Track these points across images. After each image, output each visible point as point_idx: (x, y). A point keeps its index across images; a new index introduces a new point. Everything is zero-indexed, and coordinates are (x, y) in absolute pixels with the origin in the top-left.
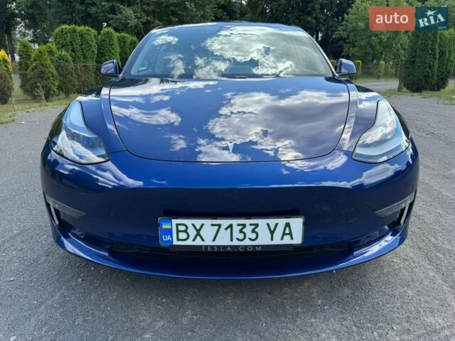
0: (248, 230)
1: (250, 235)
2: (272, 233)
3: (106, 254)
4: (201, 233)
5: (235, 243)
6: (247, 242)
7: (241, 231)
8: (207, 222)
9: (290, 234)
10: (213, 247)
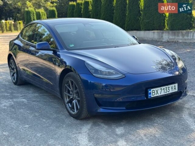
0: (167, 89)
1: (168, 90)
2: (172, 89)
3: (125, 108)
4: (158, 92)
5: (165, 93)
6: (167, 93)
7: (166, 90)
8: (159, 88)
9: (175, 89)
10: (160, 96)
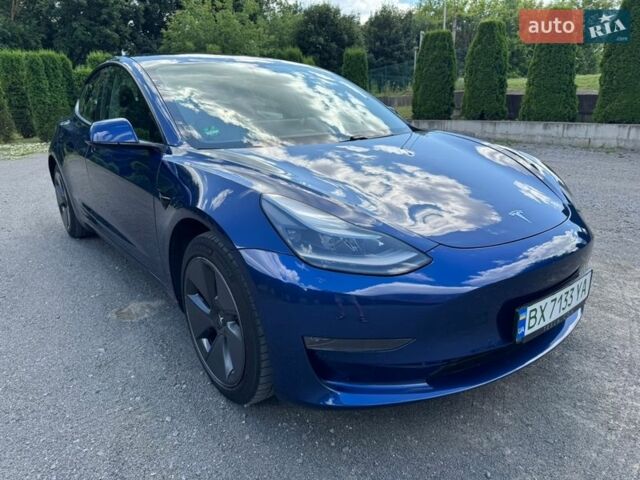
0: (568, 298)
1: (569, 301)
2: (579, 293)
3: (425, 384)
4: (544, 313)
5: (561, 313)
6: (567, 310)
7: (566, 300)
8: (548, 300)
9: (585, 290)
10: (549, 324)
